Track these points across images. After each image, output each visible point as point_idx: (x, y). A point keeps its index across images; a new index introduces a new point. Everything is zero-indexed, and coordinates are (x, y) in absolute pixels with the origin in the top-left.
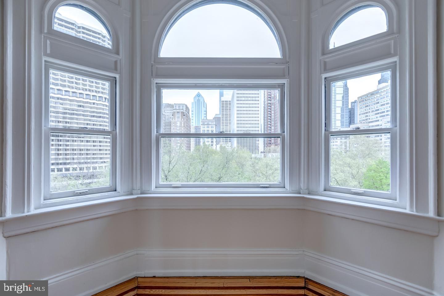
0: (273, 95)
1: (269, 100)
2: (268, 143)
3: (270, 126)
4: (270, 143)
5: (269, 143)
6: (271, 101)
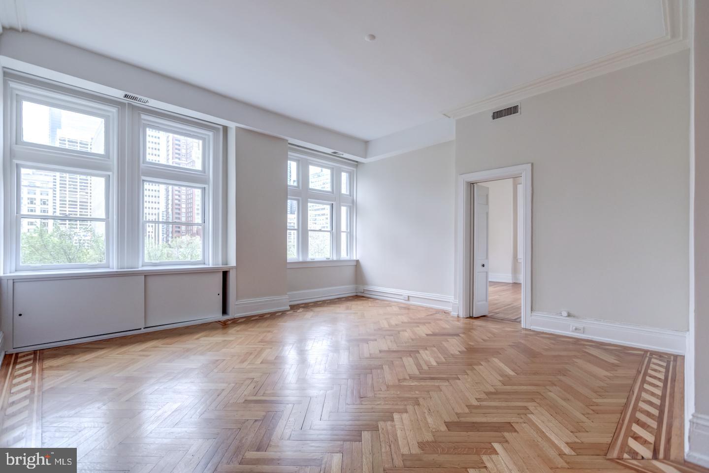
0: (184, 151)
1: (176, 158)
2: (174, 232)
3: (179, 203)
4: (179, 232)
5: (176, 231)
6: (179, 159)
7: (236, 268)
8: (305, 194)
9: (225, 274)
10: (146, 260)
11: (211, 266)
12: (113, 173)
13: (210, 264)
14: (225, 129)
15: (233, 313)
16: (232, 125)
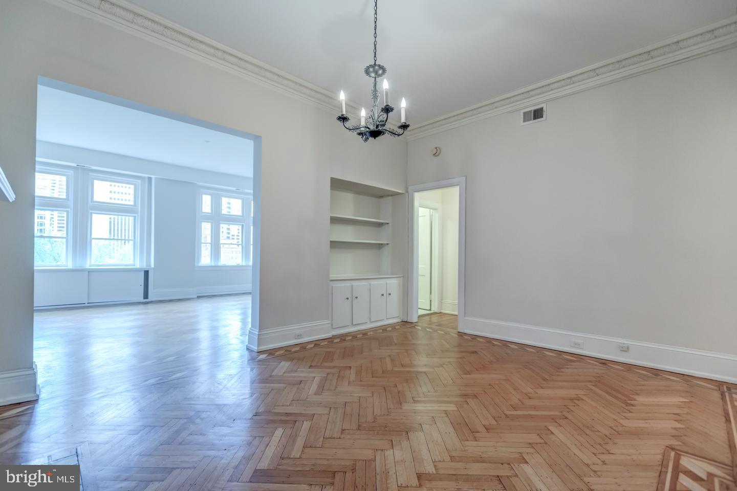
7: (154, 268)
8: (217, 218)
9: (147, 273)
10: (93, 262)
11: (138, 267)
12: (71, 209)
13: (138, 266)
14: (150, 179)
15: (151, 298)
16: (153, 177)
